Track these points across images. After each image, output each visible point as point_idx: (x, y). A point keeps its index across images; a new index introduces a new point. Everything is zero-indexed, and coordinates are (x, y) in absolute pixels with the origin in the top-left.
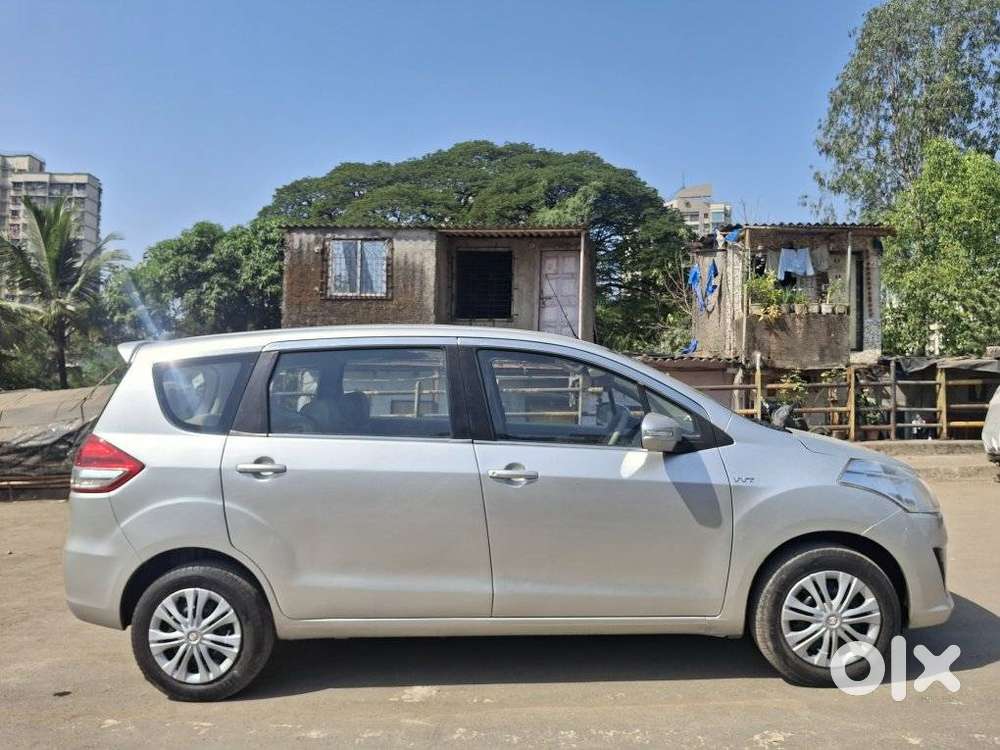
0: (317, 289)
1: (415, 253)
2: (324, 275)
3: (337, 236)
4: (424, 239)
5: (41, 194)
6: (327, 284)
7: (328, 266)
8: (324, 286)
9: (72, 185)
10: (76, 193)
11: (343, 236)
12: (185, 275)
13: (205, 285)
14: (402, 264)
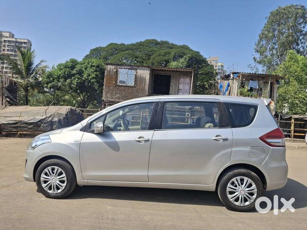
0: (114, 82)
1: (144, 74)
2: (116, 78)
3: (121, 67)
4: (146, 70)
5: (12, 45)
6: (117, 81)
7: (118, 76)
8: (116, 82)
9: (22, 42)
10: (23, 45)
11: (123, 67)
12: (67, 74)
13: (73, 78)
14: (139, 76)
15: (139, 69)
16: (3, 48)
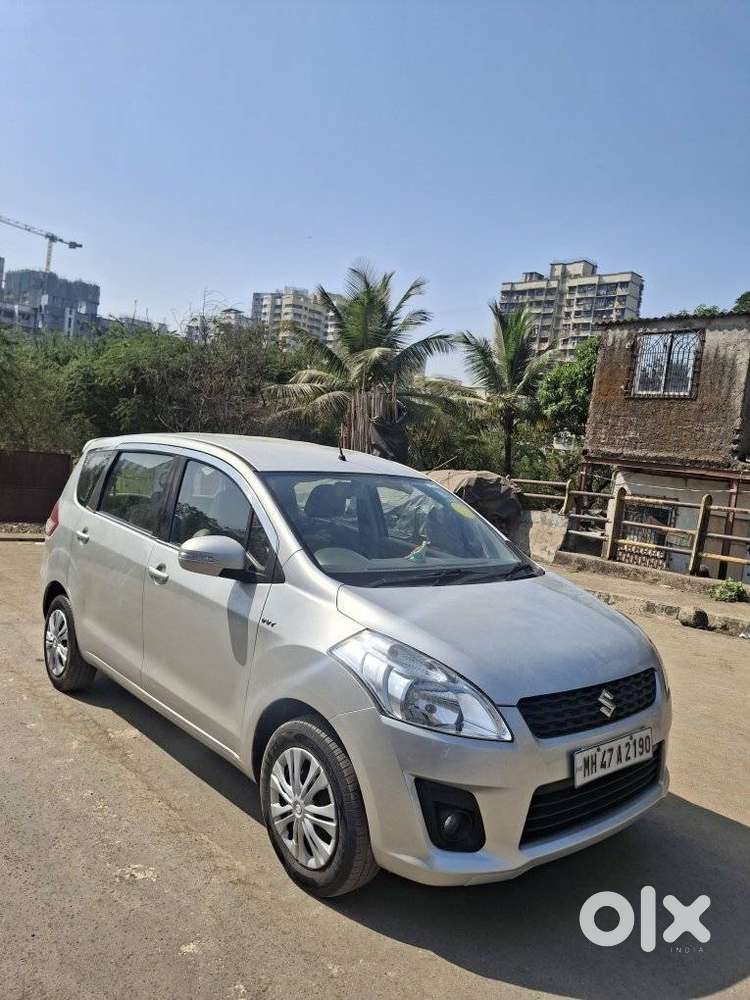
0: (622, 387)
1: (729, 345)
2: (631, 373)
3: (649, 330)
4: (740, 329)
5: (590, 296)
6: (632, 382)
7: (636, 363)
8: (629, 385)
9: (617, 284)
10: (620, 292)
11: (655, 330)
14: (712, 356)
15: (711, 330)
16: (566, 309)
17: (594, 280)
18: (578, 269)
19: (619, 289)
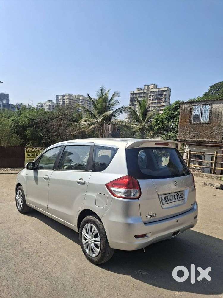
0: (188, 121)
1: (219, 108)
2: (190, 117)
3: (195, 104)
5: (156, 94)
7: (192, 114)
8: (190, 120)
11: (197, 104)
12: (170, 116)
13: (175, 119)
14: (215, 111)
15: (214, 104)
16: (149, 98)
17: (157, 90)
18: (152, 87)
19: (164, 92)
